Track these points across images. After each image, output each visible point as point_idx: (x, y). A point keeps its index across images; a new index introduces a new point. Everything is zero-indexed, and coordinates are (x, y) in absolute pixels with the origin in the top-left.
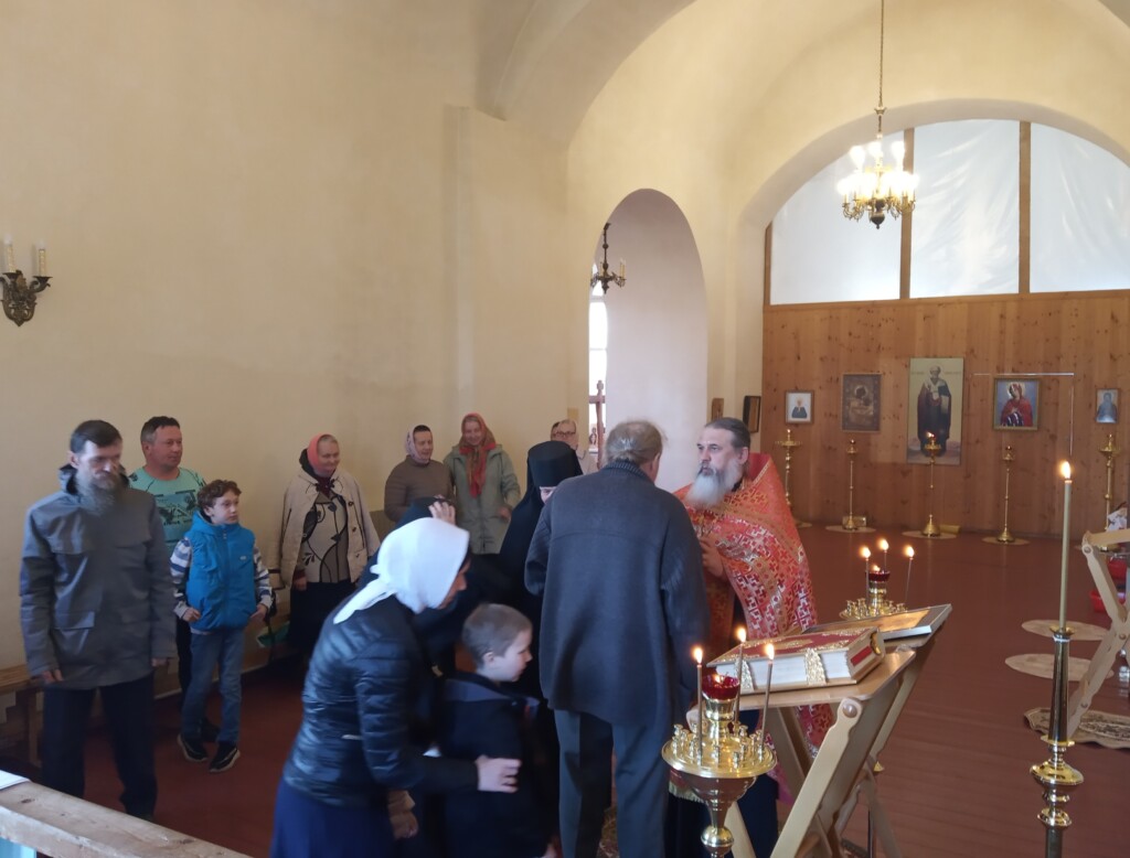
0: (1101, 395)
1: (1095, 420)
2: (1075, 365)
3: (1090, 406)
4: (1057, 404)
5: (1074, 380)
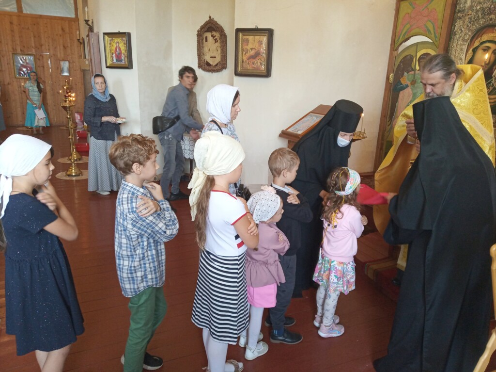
0: (62, 63)
1: (60, 74)
2: (49, 50)
3: (58, 68)
4: (43, 67)
5: (50, 57)
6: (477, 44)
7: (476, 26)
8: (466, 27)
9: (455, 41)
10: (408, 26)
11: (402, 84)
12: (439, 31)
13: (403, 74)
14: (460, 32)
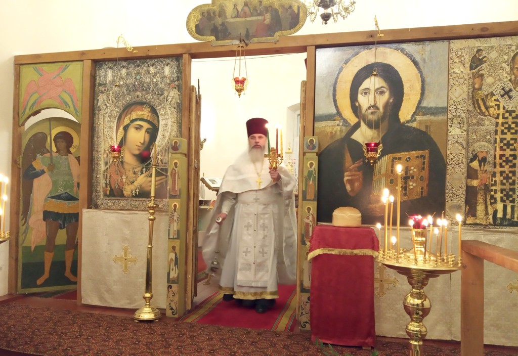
6: (126, 121)
7: (123, 103)
8: (110, 102)
9: (101, 117)
10: (36, 96)
11: (35, 169)
12: (79, 104)
13: (36, 156)
14: (105, 107)
